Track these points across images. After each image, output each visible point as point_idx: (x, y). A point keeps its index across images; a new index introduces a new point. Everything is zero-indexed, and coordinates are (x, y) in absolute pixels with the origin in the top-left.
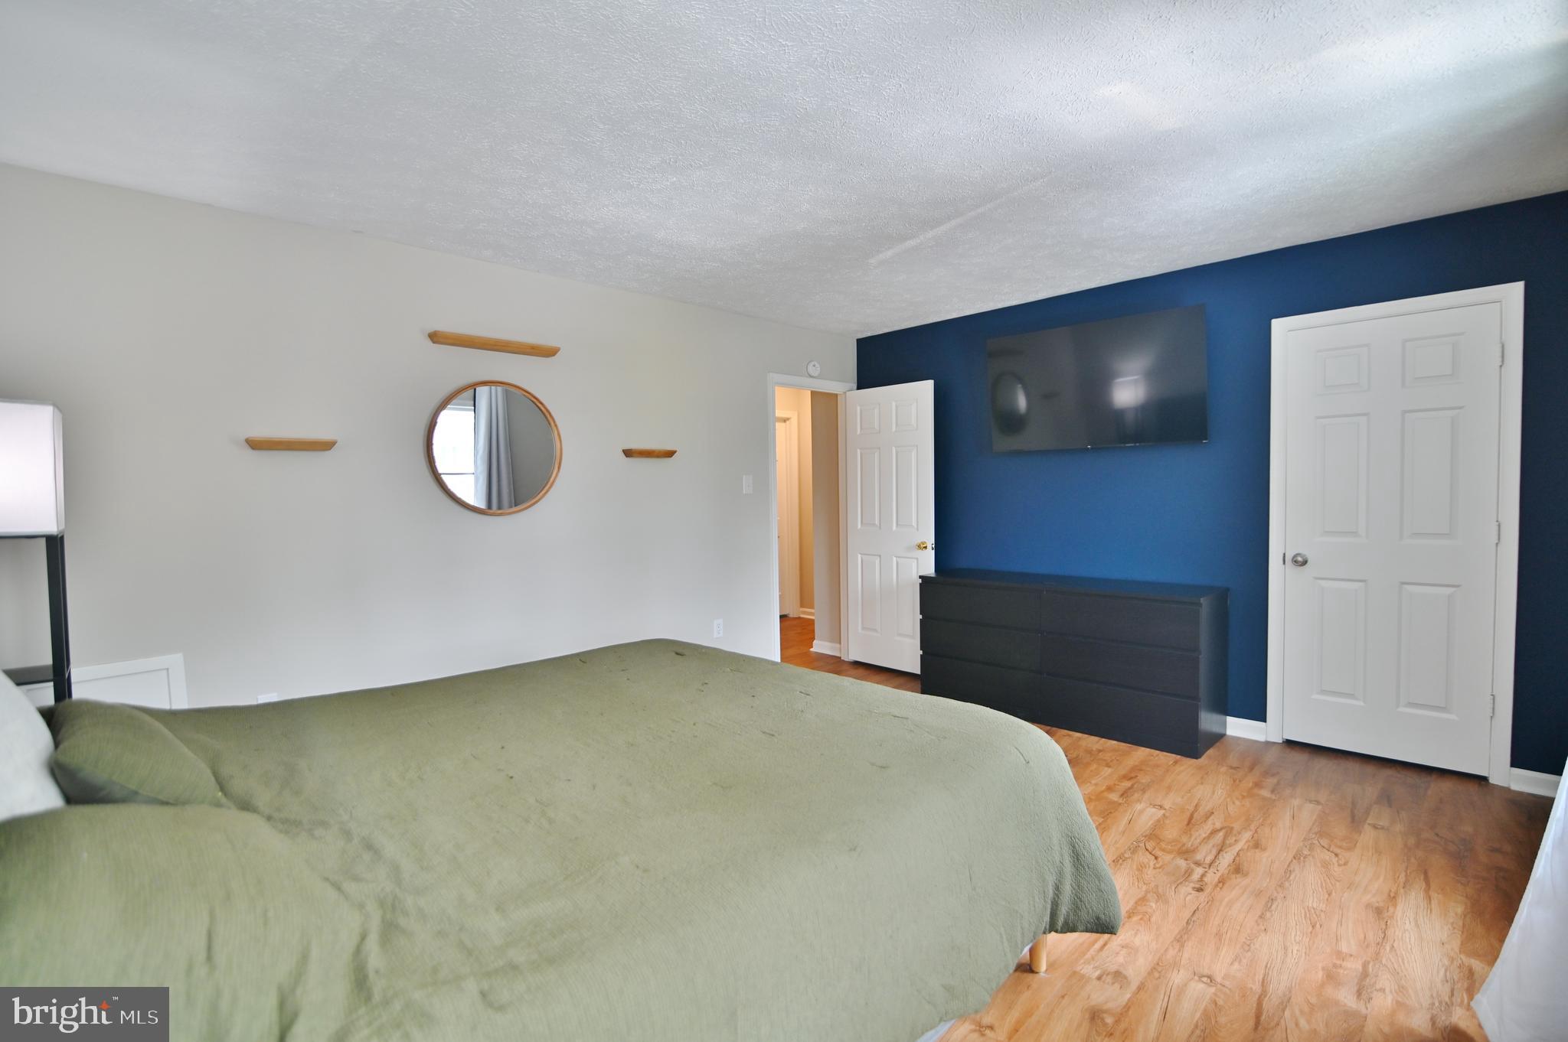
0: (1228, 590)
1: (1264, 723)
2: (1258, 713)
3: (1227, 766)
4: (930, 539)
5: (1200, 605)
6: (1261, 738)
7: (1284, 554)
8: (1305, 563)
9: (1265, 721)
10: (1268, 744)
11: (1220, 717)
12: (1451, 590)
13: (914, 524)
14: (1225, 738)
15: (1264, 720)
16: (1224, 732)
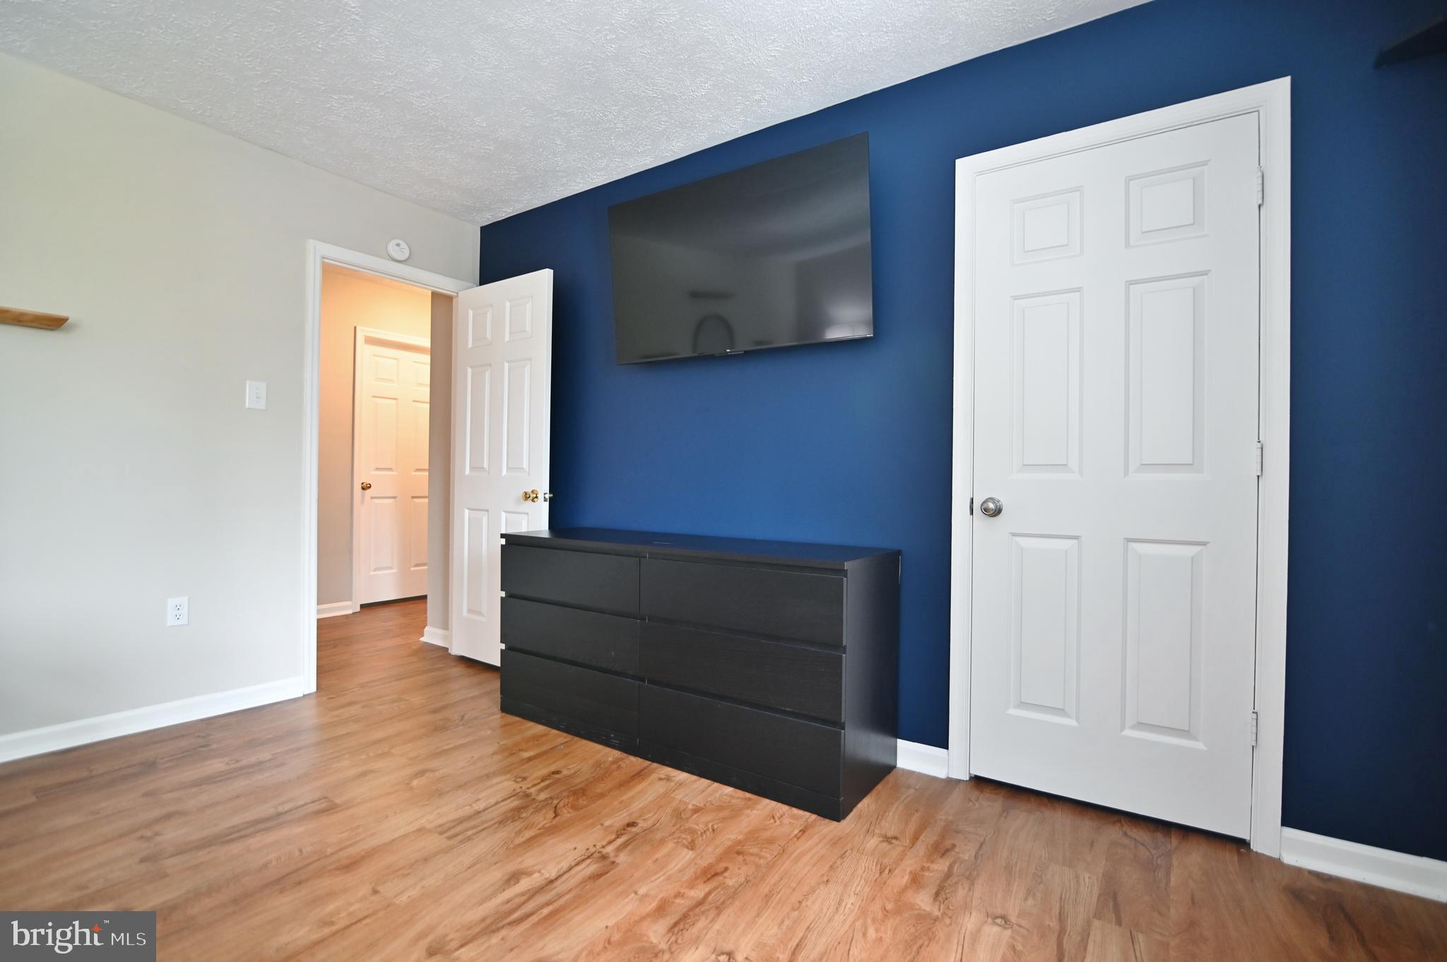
0: (899, 552)
1: (945, 750)
2: (938, 736)
3: (880, 835)
4: (543, 485)
5: (844, 572)
6: (942, 774)
7: (972, 499)
8: (998, 512)
9: (946, 747)
10: (951, 783)
11: (888, 740)
12: (1194, 550)
13: (525, 466)
14: (894, 770)
15: (944, 744)
16: (893, 764)
